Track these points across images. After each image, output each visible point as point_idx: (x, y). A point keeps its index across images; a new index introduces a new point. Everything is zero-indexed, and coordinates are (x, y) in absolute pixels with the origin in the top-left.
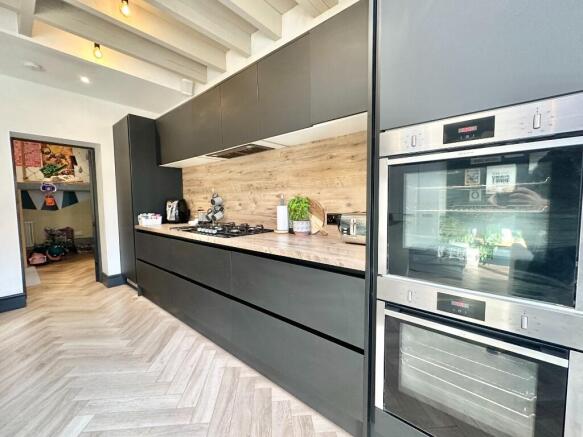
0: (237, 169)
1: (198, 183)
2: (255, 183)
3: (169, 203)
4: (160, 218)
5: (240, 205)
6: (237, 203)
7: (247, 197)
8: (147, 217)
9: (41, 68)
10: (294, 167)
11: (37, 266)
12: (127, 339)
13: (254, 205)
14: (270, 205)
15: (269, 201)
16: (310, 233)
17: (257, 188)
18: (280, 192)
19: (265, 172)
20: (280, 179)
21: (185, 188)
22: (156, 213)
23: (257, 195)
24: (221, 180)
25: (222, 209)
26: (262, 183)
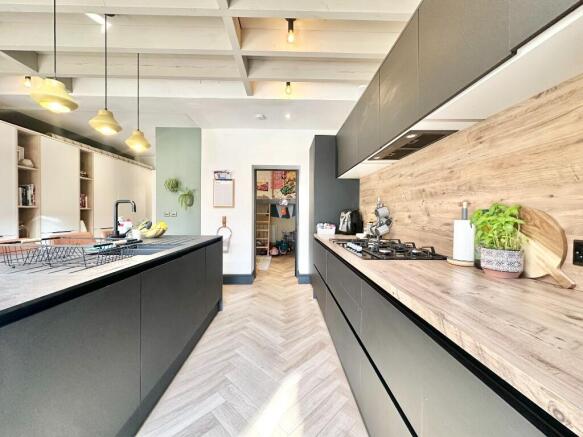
0: (408, 170)
1: (370, 192)
2: (428, 188)
3: (343, 214)
4: (334, 228)
5: (410, 217)
6: (407, 214)
7: (417, 207)
8: (323, 227)
9: (264, 117)
10: (493, 153)
11: (273, 256)
12: (283, 337)
13: (426, 218)
14: (447, 218)
15: (448, 212)
16: (522, 275)
17: (431, 195)
18: (464, 198)
19: (442, 169)
20: (467, 176)
21: (361, 199)
22: (331, 223)
23: (431, 204)
24: (392, 187)
25: (389, 222)
26: (438, 185)
